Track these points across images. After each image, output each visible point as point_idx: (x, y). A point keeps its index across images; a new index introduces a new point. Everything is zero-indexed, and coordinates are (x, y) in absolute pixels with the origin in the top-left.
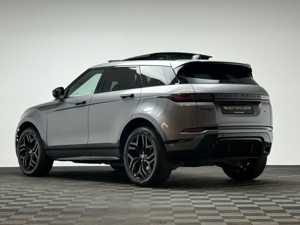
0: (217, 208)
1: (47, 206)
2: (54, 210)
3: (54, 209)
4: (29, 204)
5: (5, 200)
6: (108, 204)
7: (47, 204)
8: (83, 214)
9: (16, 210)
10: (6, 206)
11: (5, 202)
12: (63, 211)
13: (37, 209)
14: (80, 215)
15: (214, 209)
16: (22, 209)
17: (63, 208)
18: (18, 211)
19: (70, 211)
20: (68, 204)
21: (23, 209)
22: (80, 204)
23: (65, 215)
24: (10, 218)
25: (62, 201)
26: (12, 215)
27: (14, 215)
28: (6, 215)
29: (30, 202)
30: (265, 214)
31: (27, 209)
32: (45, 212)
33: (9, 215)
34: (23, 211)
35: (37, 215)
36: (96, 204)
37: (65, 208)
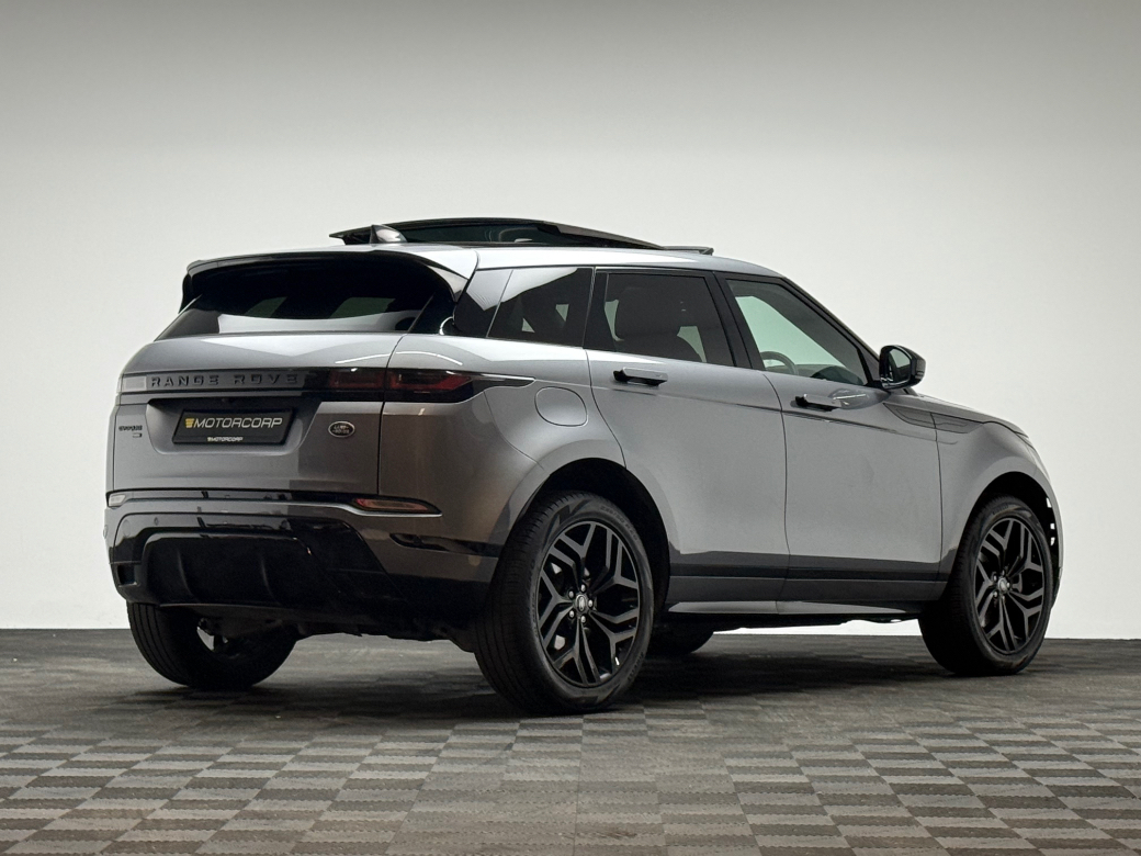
0: (815, 785)
1: (208, 768)
2: (234, 783)
3: (234, 779)
4: (146, 760)
5: (59, 747)
6: (428, 767)
7: (210, 764)
8: (338, 800)
9: (100, 783)
10: (64, 766)
11: (61, 754)
12: (268, 786)
13: (174, 778)
14: (330, 802)
15: (806, 789)
16: (120, 779)
17: (268, 779)
18: (109, 786)
19: (290, 788)
20: (284, 764)
21: (126, 778)
22: (327, 765)
23: (275, 801)
24: (80, 807)
25: (262, 754)
26: (85, 800)
27: (93, 798)
28: (65, 798)
29: (148, 755)
30: (986, 809)
31: (139, 777)
32: (204, 789)
33: (77, 800)
34: (124, 786)
35: (174, 798)
36: (386, 767)
37: (276, 777)
